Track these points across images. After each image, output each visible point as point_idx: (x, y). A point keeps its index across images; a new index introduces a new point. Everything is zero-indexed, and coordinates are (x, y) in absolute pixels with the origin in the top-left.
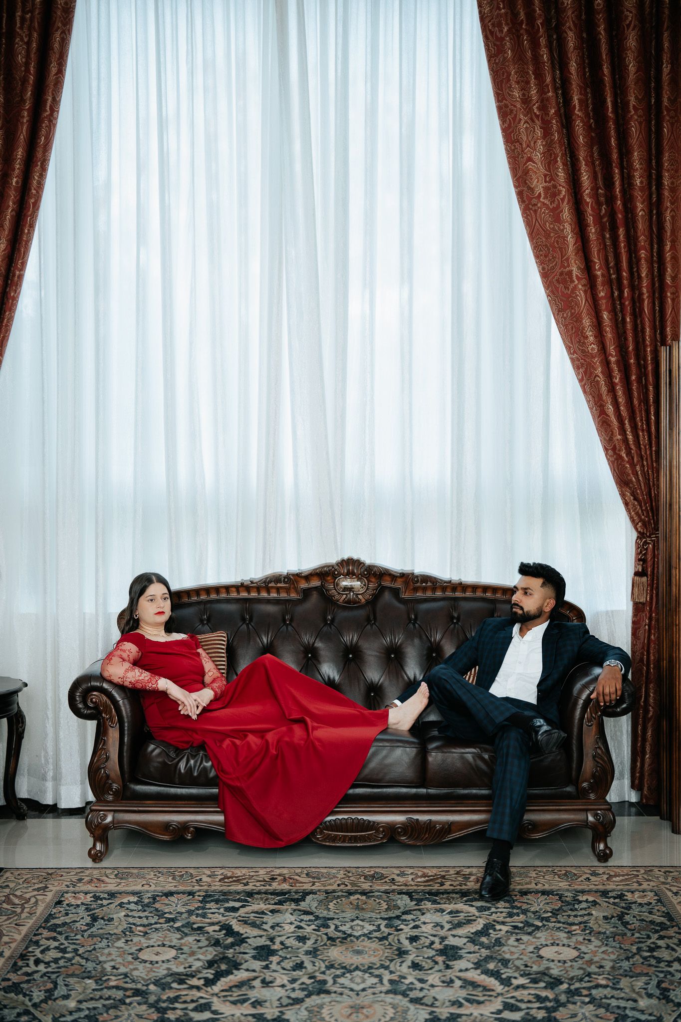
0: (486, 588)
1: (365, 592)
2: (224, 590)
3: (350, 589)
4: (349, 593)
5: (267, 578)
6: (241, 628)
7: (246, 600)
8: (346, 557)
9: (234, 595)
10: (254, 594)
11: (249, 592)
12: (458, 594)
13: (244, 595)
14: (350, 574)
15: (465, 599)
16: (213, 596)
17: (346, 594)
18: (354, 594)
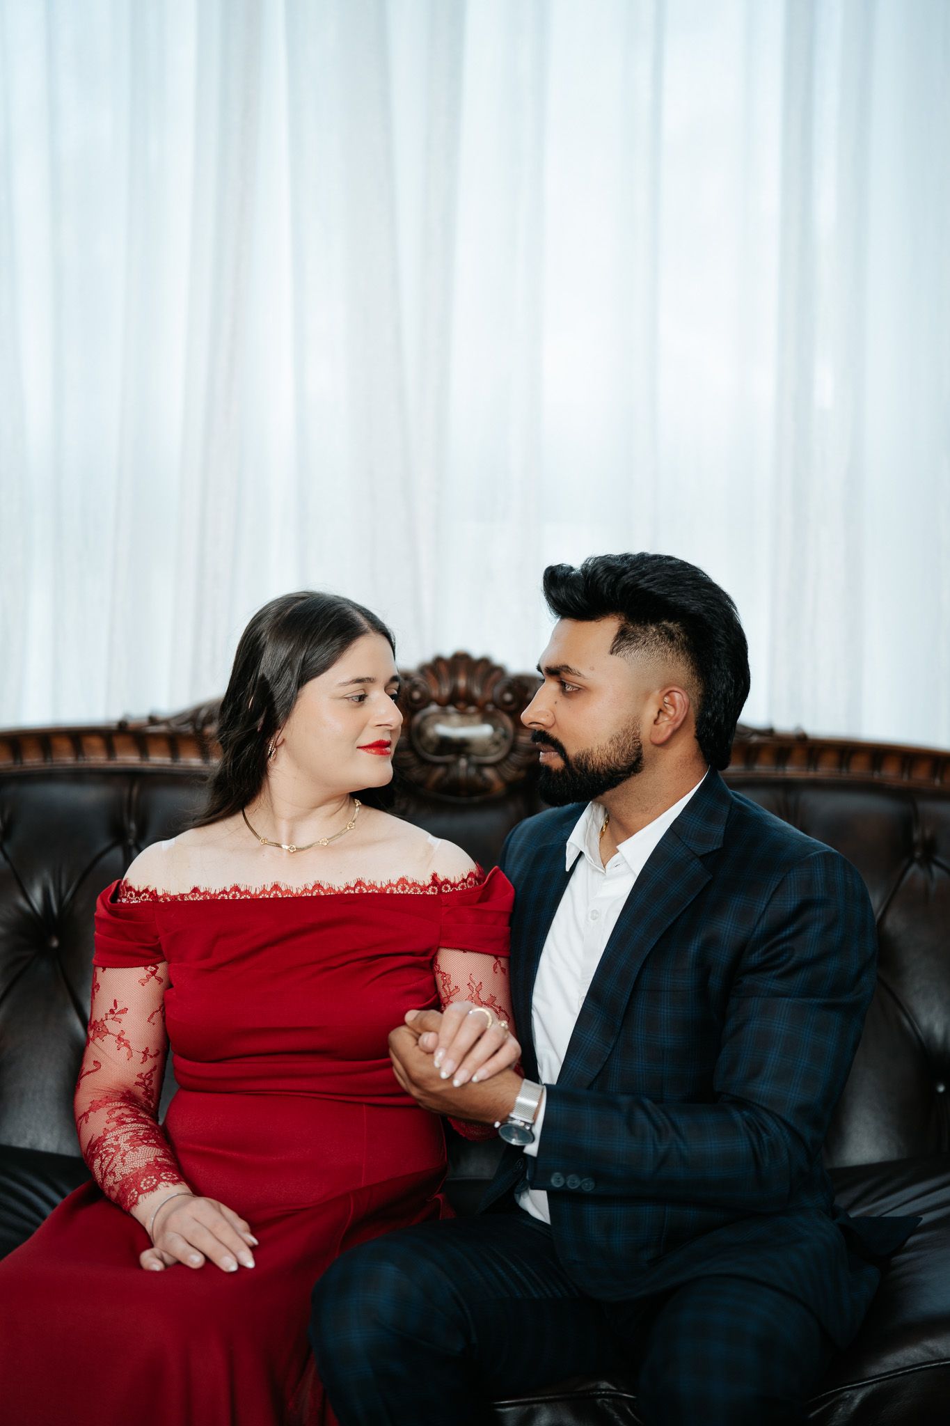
0: (879, 754)
1: (506, 758)
2: (64, 745)
3: (460, 747)
4: (456, 763)
5: (198, 710)
6: (107, 858)
7: (132, 775)
8: (448, 652)
9: (97, 758)
10: (159, 759)
11: (144, 752)
12: (792, 771)
13: (129, 759)
14: (459, 701)
15: (816, 785)
16: (33, 761)
17: (446, 765)
18: (470, 764)
